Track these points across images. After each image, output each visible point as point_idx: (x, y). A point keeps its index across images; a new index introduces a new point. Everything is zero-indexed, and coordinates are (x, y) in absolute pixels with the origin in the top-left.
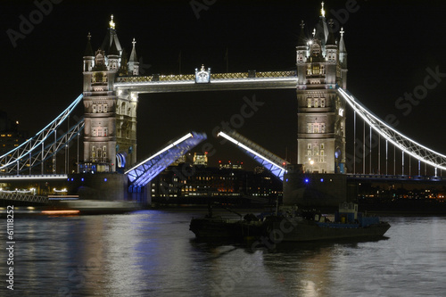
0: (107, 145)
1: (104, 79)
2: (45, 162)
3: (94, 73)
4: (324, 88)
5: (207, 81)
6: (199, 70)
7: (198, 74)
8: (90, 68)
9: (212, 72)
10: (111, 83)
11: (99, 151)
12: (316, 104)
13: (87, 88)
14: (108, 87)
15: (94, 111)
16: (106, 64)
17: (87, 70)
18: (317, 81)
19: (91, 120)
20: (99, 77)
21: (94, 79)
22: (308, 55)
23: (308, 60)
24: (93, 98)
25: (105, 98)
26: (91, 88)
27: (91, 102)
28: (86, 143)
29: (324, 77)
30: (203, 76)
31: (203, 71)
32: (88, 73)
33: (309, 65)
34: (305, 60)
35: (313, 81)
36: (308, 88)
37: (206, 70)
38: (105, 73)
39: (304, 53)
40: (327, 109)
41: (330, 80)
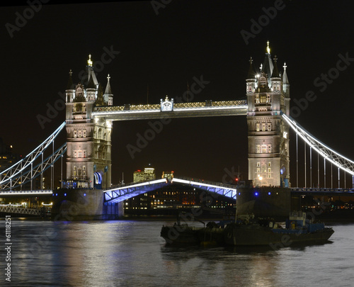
0: (86, 165)
1: (84, 109)
2: (33, 180)
3: (75, 104)
4: (270, 114)
5: (171, 110)
6: (164, 100)
7: (162, 104)
8: (71, 100)
9: (175, 102)
10: (89, 113)
11: (80, 171)
12: (264, 128)
13: (69, 117)
14: (86, 116)
15: (75, 136)
16: (85, 96)
17: (69, 101)
18: (264, 108)
19: (73, 144)
20: (79, 107)
21: (75, 109)
22: (256, 86)
23: (257, 91)
24: (74, 125)
25: (84, 124)
26: (72, 117)
27: (72, 129)
28: (68, 163)
29: (270, 105)
30: (167, 106)
31: (167, 101)
32: (70, 104)
33: (257, 95)
34: (254, 90)
35: (261, 108)
36: (257, 115)
37: (170, 100)
38: (84, 104)
39: (253, 85)
40: (273, 133)
41: (275, 107)
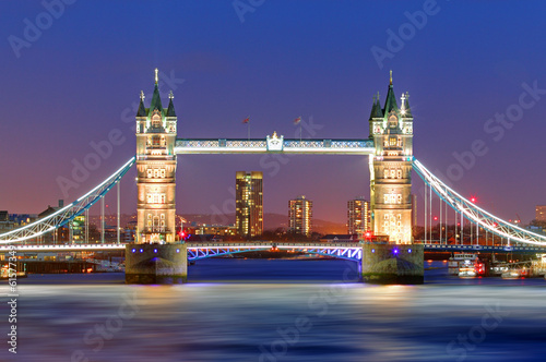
0: (165, 212)
1: (162, 143)
3: (150, 135)
4: (401, 160)
5: (280, 149)
6: (271, 137)
7: (269, 141)
8: (145, 130)
9: (285, 140)
10: (171, 148)
11: (156, 220)
12: (393, 176)
13: (141, 151)
14: (167, 151)
15: (150, 176)
16: (164, 126)
17: (142, 132)
18: (395, 153)
19: (147, 185)
20: (156, 139)
21: (150, 142)
22: (385, 126)
23: (386, 133)
24: (149, 162)
25: (164, 162)
26: (147, 151)
27: (146, 166)
28: (141, 211)
29: (401, 149)
30: (275, 144)
31: (275, 137)
32: (144, 135)
33: (387, 137)
34: (382, 131)
35: (390, 152)
36: (385, 160)
37: (279, 137)
38: (163, 136)
39: (381, 125)
40: (404, 181)
41: (408, 151)
